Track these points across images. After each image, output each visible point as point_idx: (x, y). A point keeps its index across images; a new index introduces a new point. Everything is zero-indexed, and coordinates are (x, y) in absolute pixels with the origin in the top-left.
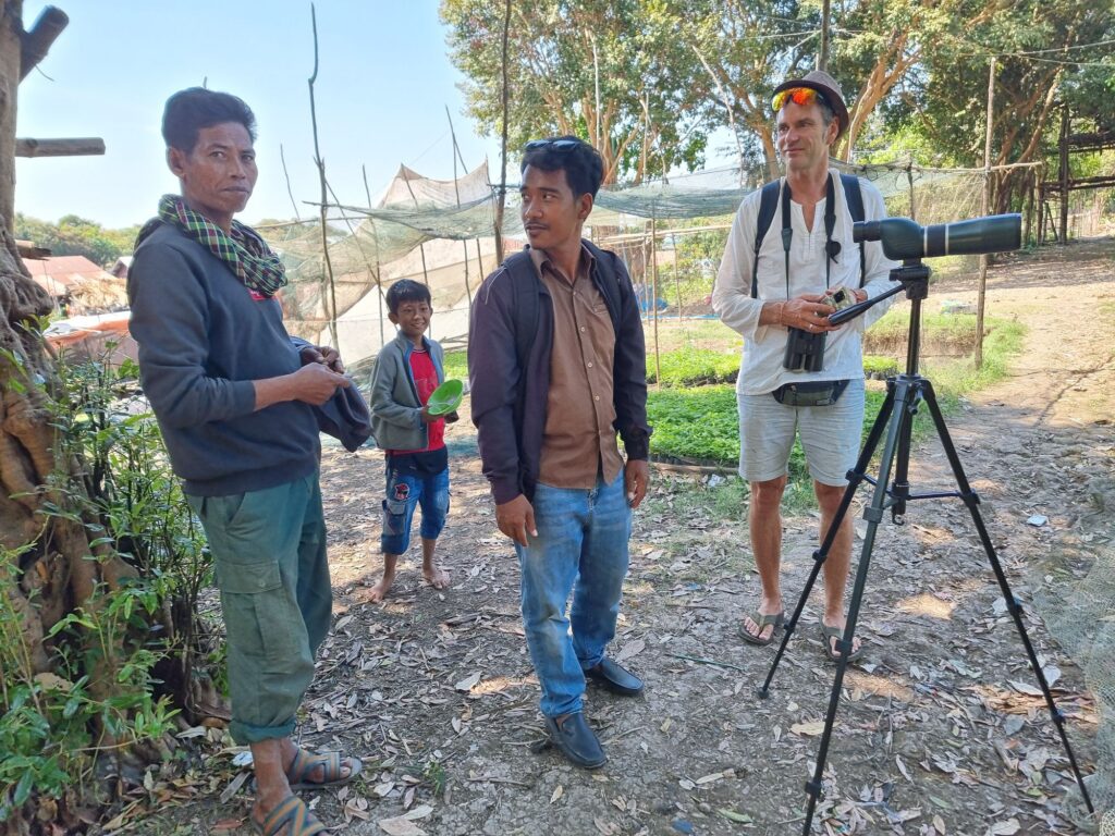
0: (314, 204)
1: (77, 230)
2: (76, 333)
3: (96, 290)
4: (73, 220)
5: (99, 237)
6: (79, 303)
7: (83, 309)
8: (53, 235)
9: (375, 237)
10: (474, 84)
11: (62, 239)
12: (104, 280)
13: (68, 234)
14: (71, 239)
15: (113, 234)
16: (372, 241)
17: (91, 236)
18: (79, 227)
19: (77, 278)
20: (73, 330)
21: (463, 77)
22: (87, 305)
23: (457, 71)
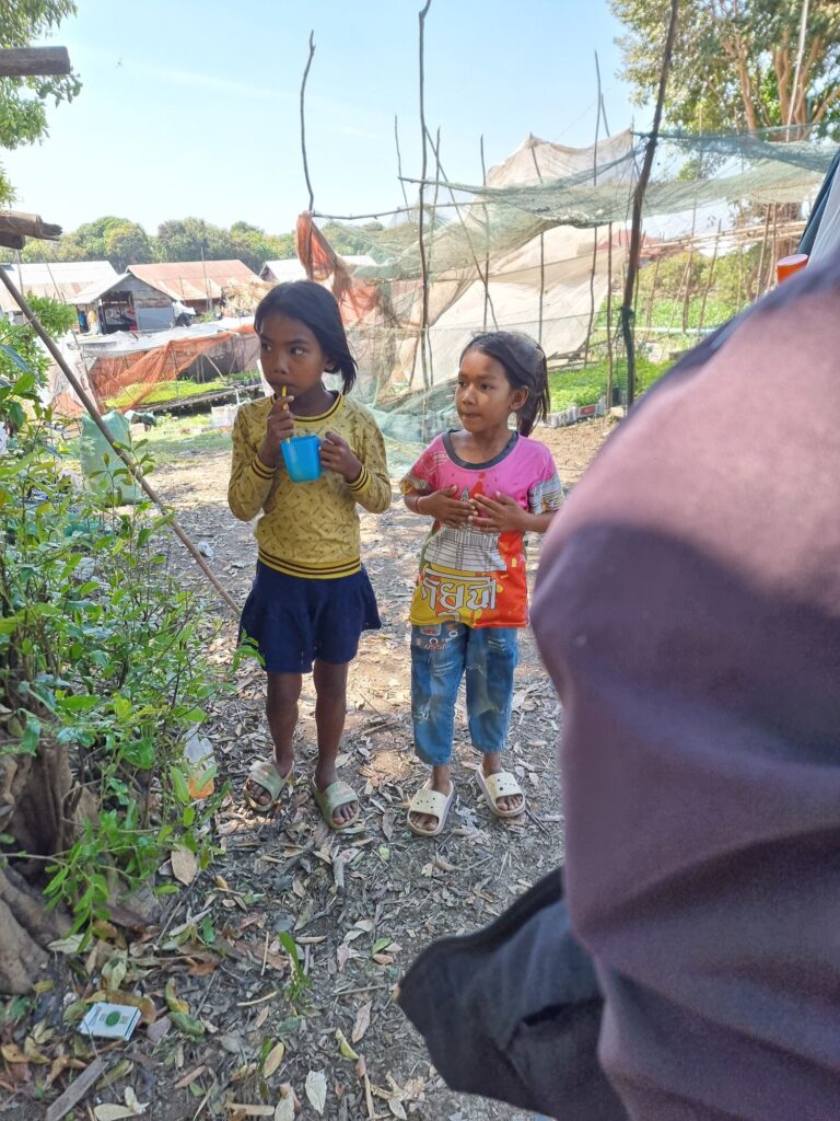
0: (412, 181)
1: (245, 236)
2: (221, 334)
3: (245, 293)
4: (242, 227)
5: (263, 243)
6: (232, 305)
7: (234, 311)
8: (226, 241)
9: (486, 226)
10: (637, 39)
11: (233, 245)
12: (252, 284)
13: (238, 240)
14: (240, 245)
15: (274, 240)
16: (481, 230)
17: (256, 242)
18: (247, 234)
19: (233, 281)
20: (219, 331)
21: (623, 30)
22: (237, 307)
23: (617, 22)
